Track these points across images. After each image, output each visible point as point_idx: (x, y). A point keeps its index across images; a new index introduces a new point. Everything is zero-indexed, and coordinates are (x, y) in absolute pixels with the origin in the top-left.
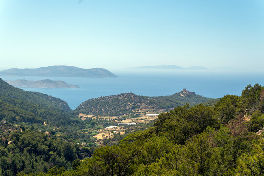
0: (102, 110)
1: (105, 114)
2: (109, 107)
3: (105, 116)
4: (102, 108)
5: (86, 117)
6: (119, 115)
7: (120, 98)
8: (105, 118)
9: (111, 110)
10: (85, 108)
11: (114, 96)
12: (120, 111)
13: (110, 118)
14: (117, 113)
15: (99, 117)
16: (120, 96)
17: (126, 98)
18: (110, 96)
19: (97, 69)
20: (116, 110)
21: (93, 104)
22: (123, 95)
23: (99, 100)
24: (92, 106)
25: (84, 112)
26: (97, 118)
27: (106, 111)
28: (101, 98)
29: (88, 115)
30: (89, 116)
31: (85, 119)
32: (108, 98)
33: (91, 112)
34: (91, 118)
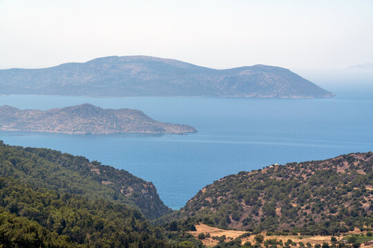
0: (274, 214)
1: (284, 225)
2: (301, 202)
3: (285, 233)
4: (275, 206)
5: (220, 235)
6: (337, 231)
7: (341, 170)
8: (285, 239)
9: (309, 212)
10: (216, 205)
11: (316, 163)
12: (340, 217)
13: (305, 240)
14: (327, 224)
15: (266, 238)
16: (338, 161)
17: (361, 172)
18: (305, 164)
19: (259, 69)
20: (327, 212)
21: (242, 191)
22: (350, 158)
23: (264, 177)
24: (240, 197)
25: (212, 219)
26: (259, 240)
27: (291, 214)
28: (270, 171)
29: (226, 228)
30: (231, 235)
31: (215, 243)
32: (297, 170)
33: (237, 219)
34: (238, 241)
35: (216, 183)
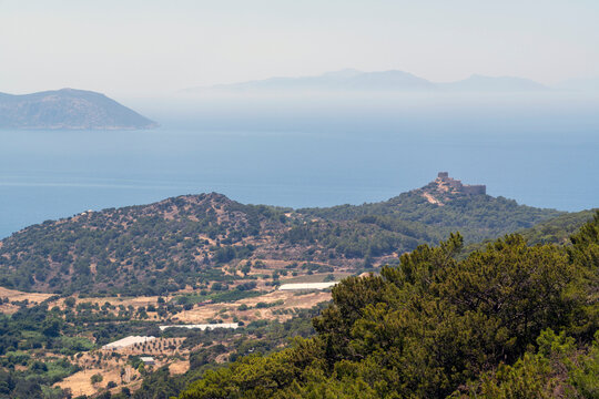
0: (87, 272)
1: (101, 285)
2: (121, 256)
3: (102, 294)
4: (88, 262)
5: (21, 299)
6: (164, 291)
7: (168, 216)
8: (101, 302)
9: (130, 268)
10: (16, 263)
11: (138, 209)
12: (168, 274)
13: (126, 303)
14: (153, 282)
15: (79, 301)
16: (165, 206)
17: (193, 218)
18: (125, 210)
20: (152, 268)
21: (48, 245)
22: (179, 202)
23: (76, 226)
24: (46, 252)
25: (10, 279)
26: (70, 304)
27: (108, 271)
28: (83, 219)
29: (28, 291)
30: (36, 298)
31: (16, 309)
32: (116, 217)
33: (43, 280)
34: (44, 305)
35: (15, 235)
